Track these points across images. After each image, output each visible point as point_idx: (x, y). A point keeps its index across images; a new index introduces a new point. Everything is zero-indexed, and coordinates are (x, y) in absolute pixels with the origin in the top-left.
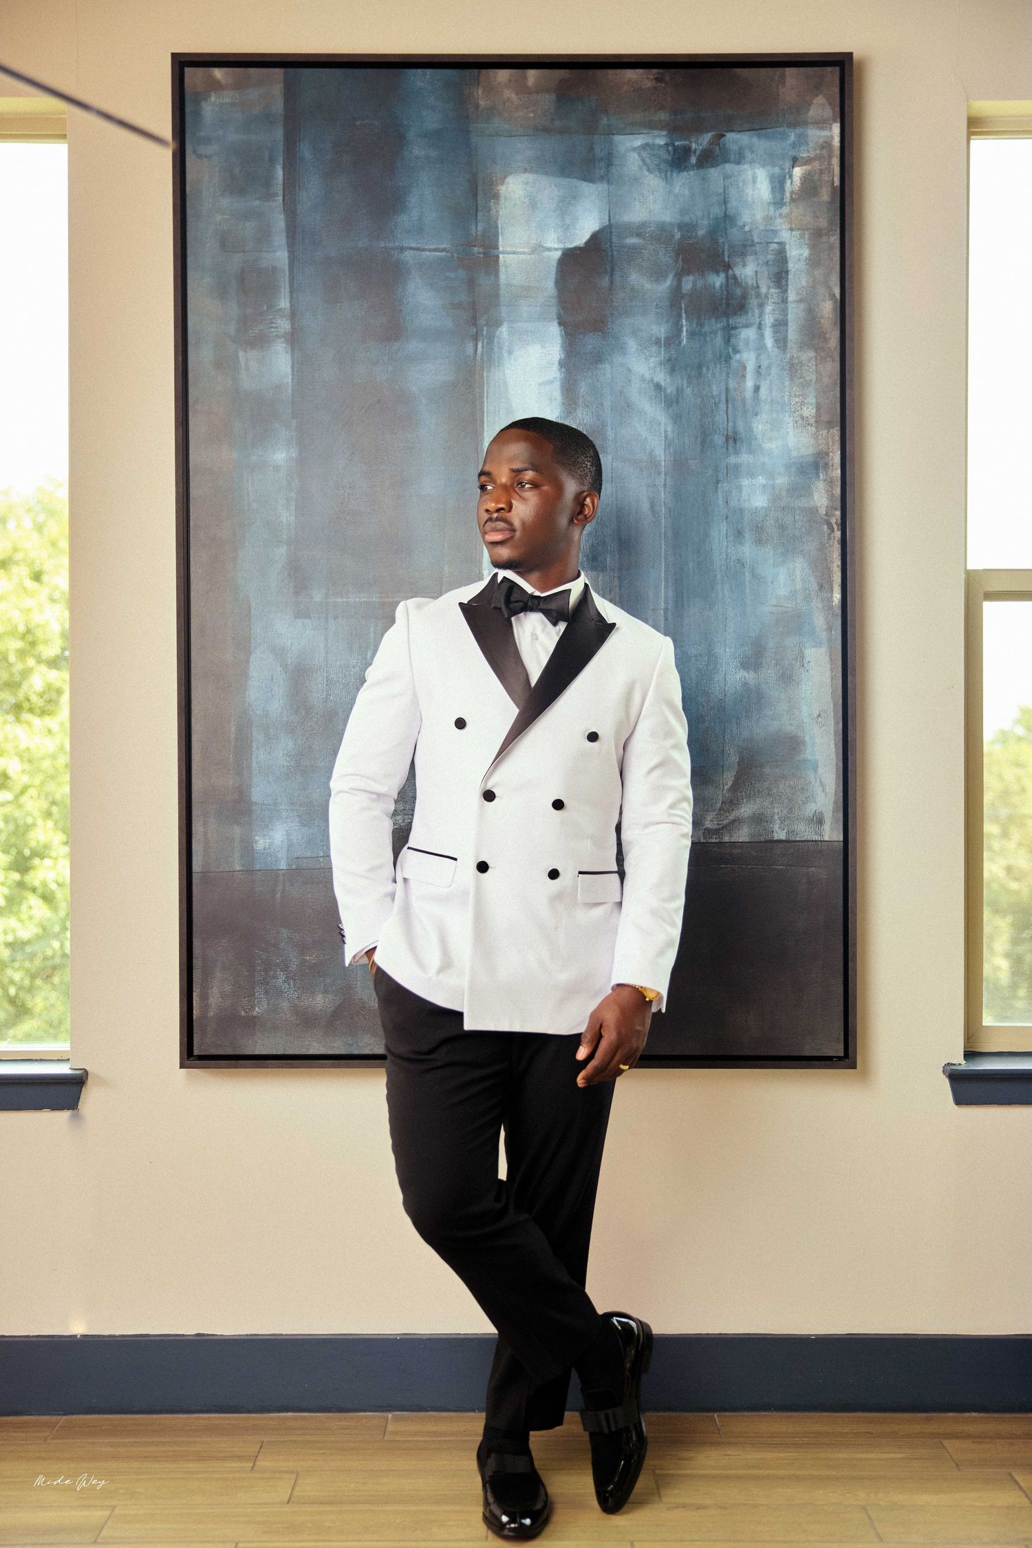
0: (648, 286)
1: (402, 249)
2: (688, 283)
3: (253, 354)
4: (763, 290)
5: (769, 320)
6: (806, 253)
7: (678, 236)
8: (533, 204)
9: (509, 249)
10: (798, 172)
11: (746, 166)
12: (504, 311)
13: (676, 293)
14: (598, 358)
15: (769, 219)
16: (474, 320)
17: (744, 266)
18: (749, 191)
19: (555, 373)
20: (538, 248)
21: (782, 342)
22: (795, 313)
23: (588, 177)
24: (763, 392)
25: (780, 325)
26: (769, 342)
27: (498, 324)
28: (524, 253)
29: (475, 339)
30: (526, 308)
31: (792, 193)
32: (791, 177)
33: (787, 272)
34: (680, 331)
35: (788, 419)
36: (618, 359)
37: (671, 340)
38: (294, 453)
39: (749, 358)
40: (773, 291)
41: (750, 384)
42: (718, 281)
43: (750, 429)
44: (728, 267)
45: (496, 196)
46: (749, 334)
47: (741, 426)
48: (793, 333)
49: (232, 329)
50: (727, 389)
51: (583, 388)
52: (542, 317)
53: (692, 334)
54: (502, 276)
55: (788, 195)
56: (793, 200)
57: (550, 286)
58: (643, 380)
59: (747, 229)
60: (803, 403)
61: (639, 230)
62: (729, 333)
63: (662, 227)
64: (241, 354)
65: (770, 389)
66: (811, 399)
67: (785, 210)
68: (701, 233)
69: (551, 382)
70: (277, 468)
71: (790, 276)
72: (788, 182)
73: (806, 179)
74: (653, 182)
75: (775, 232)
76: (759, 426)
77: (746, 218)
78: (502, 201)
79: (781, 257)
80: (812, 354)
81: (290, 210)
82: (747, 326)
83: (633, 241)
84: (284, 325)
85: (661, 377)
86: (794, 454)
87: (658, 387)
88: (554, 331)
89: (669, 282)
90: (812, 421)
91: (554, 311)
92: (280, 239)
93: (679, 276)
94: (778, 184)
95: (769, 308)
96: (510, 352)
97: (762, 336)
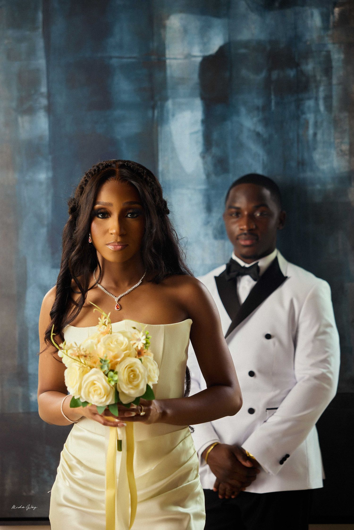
0: (252, 76)
1: (111, 58)
2: (275, 75)
3: (26, 118)
4: (318, 78)
5: (321, 94)
6: (342, 56)
7: (268, 48)
8: (185, 31)
9: (172, 57)
10: (337, 10)
11: (307, 8)
12: (169, 92)
13: (268, 81)
14: (224, 118)
15: (321, 38)
16: (152, 97)
17: (307, 64)
18: (309, 22)
19: (199, 127)
20: (189, 56)
21: (329, 108)
22: (336, 91)
23: (217, 15)
24: (319, 137)
25: (328, 98)
26: (322, 108)
27: (166, 99)
28: (180, 59)
29: (153, 108)
30: (182, 90)
31: (334, 22)
32: (333, 13)
33: (331, 67)
34: (270, 102)
35: (333, 153)
36: (235, 118)
37: (266, 108)
38: (50, 174)
39: (311, 117)
40: (324, 78)
41: (311, 132)
42: (292, 73)
43: (311, 158)
44: (297, 65)
45: (164, 27)
46: (311, 103)
47: (306, 155)
48: (335, 103)
49: (14, 104)
50: (298, 135)
51: (215, 136)
52: (192, 95)
53: (277, 104)
54: (169, 72)
55: (331, 24)
56: (334, 27)
57: (195, 77)
58: (249, 130)
59: (308, 43)
60: (341, 143)
61: (246, 44)
62: (299, 104)
63: (259, 43)
64: (20, 119)
65: (323, 134)
66: (347, 140)
67: (330, 32)
68: (282, 46)
69: (196, 132)
70: (41, 183)
71: (334, 70)
72: (331, 17)
73: (341, 14)
74: (254, 17)
75: (325, 45)
76: (317, 156)
77: (308, 37)
78: (168, 29)
79: (328, 59)
80: (346, 114)
81: (47, 36)
82: (309, 98)
83: (243, 51)
84: (44, 102)
85: (260, 129)
86: (337, 172)
87: (258, 134)
88: (198, 103)
89: (263, 75)
90: (347, 152)
91: (198, 92)
92: (41, 53)
93: (270, 70)
94: (325, 18)
95: (321, 89)
96: (173, 115)
97: (317, 105)
